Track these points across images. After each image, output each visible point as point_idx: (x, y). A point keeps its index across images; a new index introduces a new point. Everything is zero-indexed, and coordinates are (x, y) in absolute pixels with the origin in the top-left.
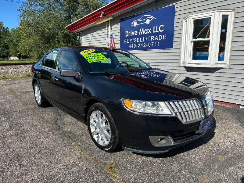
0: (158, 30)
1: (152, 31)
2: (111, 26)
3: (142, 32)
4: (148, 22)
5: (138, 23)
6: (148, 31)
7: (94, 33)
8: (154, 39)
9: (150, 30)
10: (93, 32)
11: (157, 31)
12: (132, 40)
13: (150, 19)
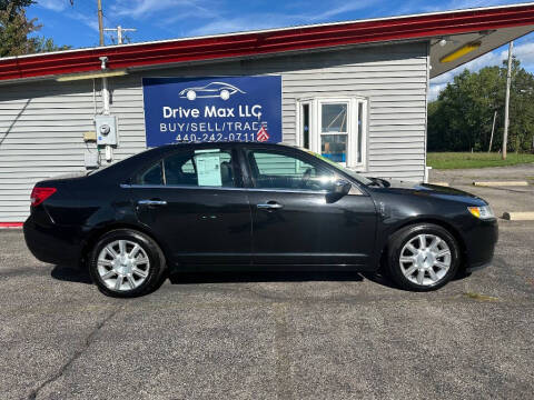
0: (250, 112)
1: (236, 112)
2: (110, 90)
3: (210, 112)
4: (225, 95)
5: (198, 93)
6: (227, 113)
7: (33, 100)
8: (243, 127)
9: (230, 112)
10: (31, 97)
11: (248, 115)
12: (185, 126)
13: (230, 91)
